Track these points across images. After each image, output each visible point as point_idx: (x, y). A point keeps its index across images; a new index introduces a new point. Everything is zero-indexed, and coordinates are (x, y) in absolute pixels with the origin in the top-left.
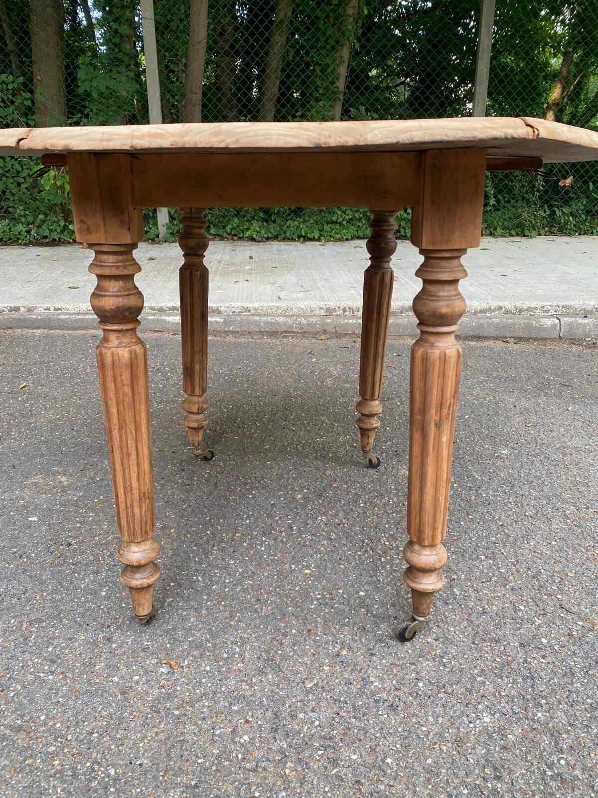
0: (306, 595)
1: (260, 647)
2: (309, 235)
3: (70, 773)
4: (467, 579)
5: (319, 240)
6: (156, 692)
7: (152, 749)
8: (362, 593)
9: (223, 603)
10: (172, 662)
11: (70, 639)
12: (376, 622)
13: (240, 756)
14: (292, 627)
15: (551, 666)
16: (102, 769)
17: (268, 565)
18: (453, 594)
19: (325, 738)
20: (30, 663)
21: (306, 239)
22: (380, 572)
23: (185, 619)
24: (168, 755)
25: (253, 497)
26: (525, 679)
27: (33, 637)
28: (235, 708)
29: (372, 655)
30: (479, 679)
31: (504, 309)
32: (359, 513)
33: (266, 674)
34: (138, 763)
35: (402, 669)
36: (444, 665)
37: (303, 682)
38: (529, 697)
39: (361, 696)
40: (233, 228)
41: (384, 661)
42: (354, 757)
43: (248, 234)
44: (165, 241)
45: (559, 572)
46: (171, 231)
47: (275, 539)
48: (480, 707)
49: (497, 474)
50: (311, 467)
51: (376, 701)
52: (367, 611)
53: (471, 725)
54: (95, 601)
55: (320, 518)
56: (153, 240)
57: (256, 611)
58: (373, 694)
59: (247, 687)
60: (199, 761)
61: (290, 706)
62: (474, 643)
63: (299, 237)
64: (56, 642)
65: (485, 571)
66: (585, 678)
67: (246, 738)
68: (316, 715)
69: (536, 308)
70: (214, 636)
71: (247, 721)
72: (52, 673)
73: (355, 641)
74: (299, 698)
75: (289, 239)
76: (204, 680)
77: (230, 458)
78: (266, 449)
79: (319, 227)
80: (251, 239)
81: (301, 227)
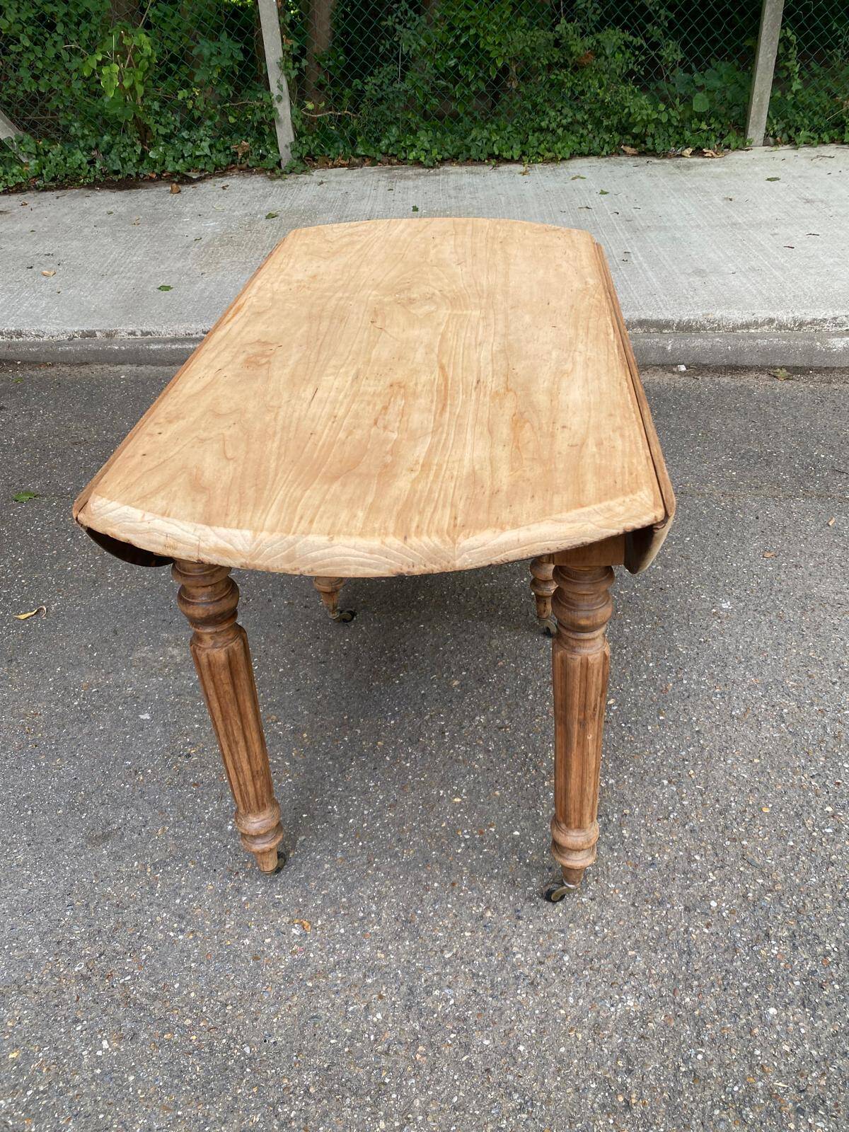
0: (453, 834)
1: (398, 904)
2: (505, 154)
3: (207, 1050)
4: (643, 815)
5: (520, 161)
6: (288, 959)
7: (285, 1025)
8: (517, 833)
9: (360, 844)
10: (304, 922)
11: (197, 889)
12: (528, 874)
13: (372, 1037)
14: (435, 879)
15: (713, 938)
16: (238, 1046)
17: (413, 789)
18: (621, 836)
19: (458, 1019)
20: (158, 919)
21: (498, 159)
22: (541, 803)
23: (319, 865)
24: (302, 1033)
25: (401, 683)
26: (681, 953)
27: (159, 885)
28: (369, 981)
29: (519, 918)
30: (630, 953)
32: (526, 710)
33: (404, 939)
34: (272, 1041)
35: (550, 937)
36: (596, 934)
37: (442, 951)
38: (681, 977)
39: (501, 970)
40: (391, 145)
41: (531, 927)
42: (486, 1042)
43: (412, 154)
44: (291, 172)
45: (752, 806)
46: (298, 154)
47: (423, 750)
48: (626, 987)
49: (709, 645)
50: (473, 633)
51: (517, 978)
52: (520, 858)
53: (613, 1009)
54: (221, 838)
55: (478, 718)
56: (273, 170)
57: (395, 856)
58: (514, 967)
59: (383, 956)
60: (332, 1041)
61: (426, 981)
62: (633, 905)
63: (491, 156)
64: (183, 892)
65: (665, 803)
66: (748, 955)
67: (379, 1016)
68: (452, 992)
69: (825, 320)
70: (350, 888)
71: (381, 997)
72: (182, 931)
73: (503, 898)
74: (436, 971)
75: (475, 160)
76: (338, 946)
77: (374, 618)
78: (419, 602)
79: (521, 137)
80: (418, 163)
81: (493, 139)
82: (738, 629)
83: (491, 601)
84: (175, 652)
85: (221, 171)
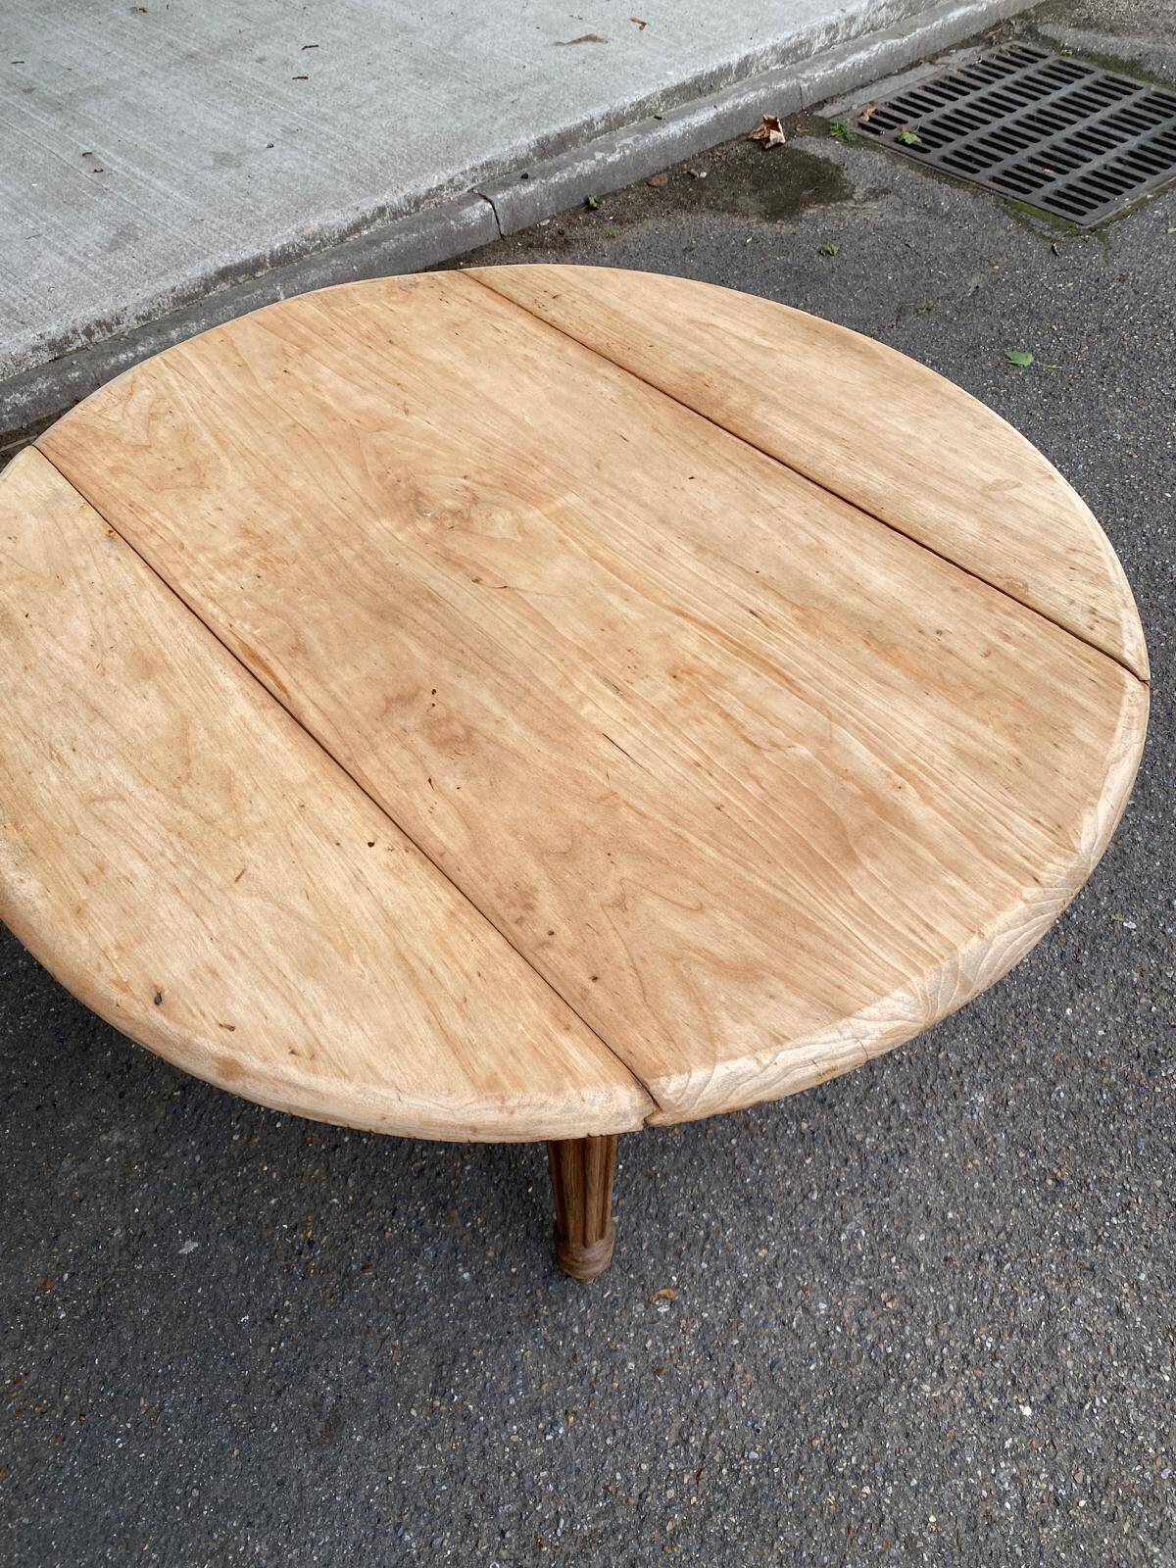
1: (722, 1191)
6: (688, 1340)
7: (757, 1398)
10: (660, 1292)
13: (838, 1329)
16: (742, 1462)
19: (883, 1241)
28: (780, 1285)
31: (388, 210)
33: (764, 1218)
39: (868, 1165)
51: (885, 1161)
58: (875, 1153)
60: (812, 1368)
61: (823, 1236)
67: (823, 1306)
68: (853, 1224)
69: (441, 188)
70: (663, 1219)
71: (805, 1289)
76: (717, 1283)
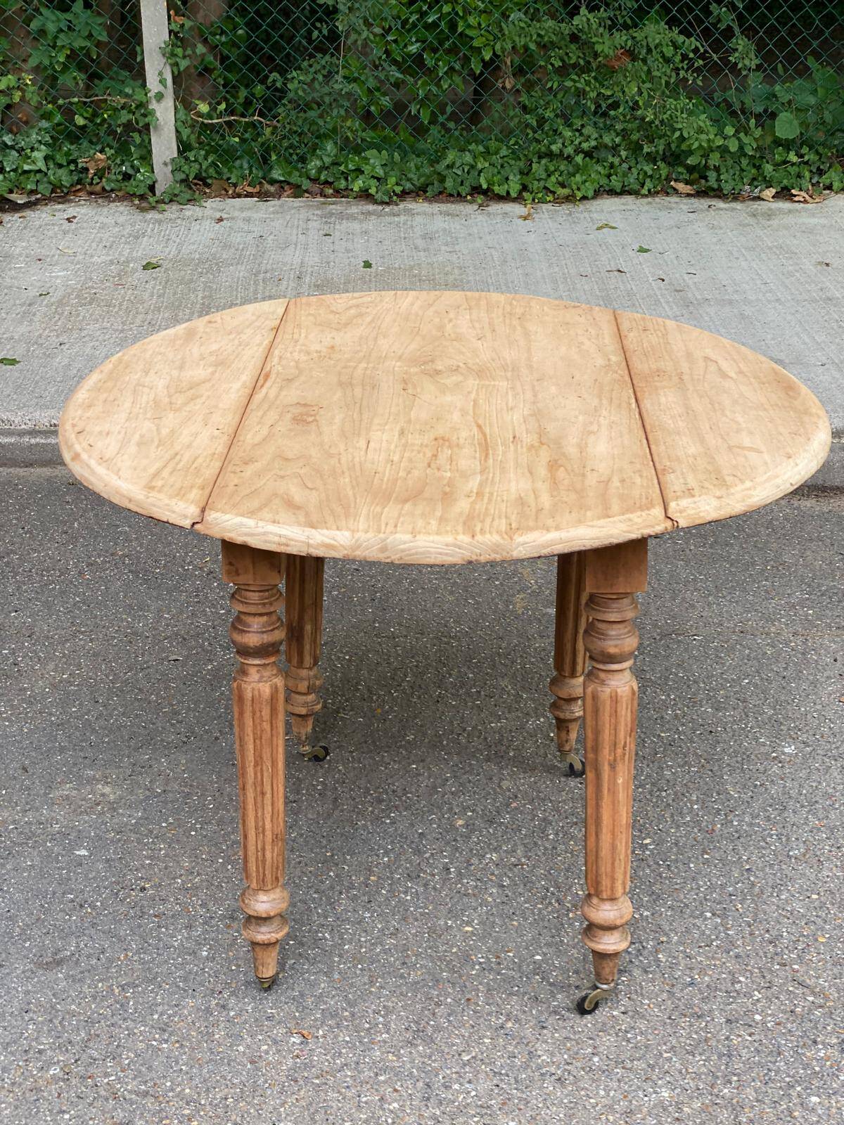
0: (466, 959)
1: (408, 1018)
2: (496, 189)
4: (680, 943)
5: (519, 199)
6: (290, 1062)
8: (538, 957)
9: (360, 966)
11: (176, 1006)
12: (552, 992)
13: (390, 1121)
14: (446, 997)
15: (756, 1044)
17: (417, 920)
18: (658, 960)
19: (481, 1106)
21: (487, 195)
22: (566, 932)
23: (313, 985)
25: (393, 823)
26: (720, 1056)
27: (131, 1003)
28: (382, 1078)
29: (543, 1027)
30: (665, 1055)
32: (546, 849)
33: (417, 1046)
35: (578, 1043)
36: (628, 1041)
37: (460, 1055)
38: (719, 1074)
39: (525, 1069)
40: (324, 168)
41: (556, 1035)
43: (357, 185)
44: (171, 201)
45: (807, 936)
46: (183, 176)
47: (426, 885)
48: (660, 1082)
49: (766, 789)
50: (478, 774)
51: (542, 1075)
52: (543, 978)
53: (646, 1099)
54: (196, 962)
55: (488, 856)
56: (142, 197)
57: (402, 977)
58: (539, 1068)
59: (394, 1059)
61: (443, 1078)
62: (670, 1018)
63: (476, 190)
64: (160, 1009)
65: (708, 932)
66: (792, 1057)
68: (472, 1086)
70: (351, 1004)
71: (396, 1090)
72: (166, 1041)
73: (525, 1012)
74: (454, 1070)
75: (451, 195)
76: (344, 1051)
77: (353, 757)
78: (408, 742)
79: (521, 164)
80: (365, 195)
81: (480, 166)
82: (803, 774)
83: (500, 741)
84: (107, 790)
85: (60, 194)
